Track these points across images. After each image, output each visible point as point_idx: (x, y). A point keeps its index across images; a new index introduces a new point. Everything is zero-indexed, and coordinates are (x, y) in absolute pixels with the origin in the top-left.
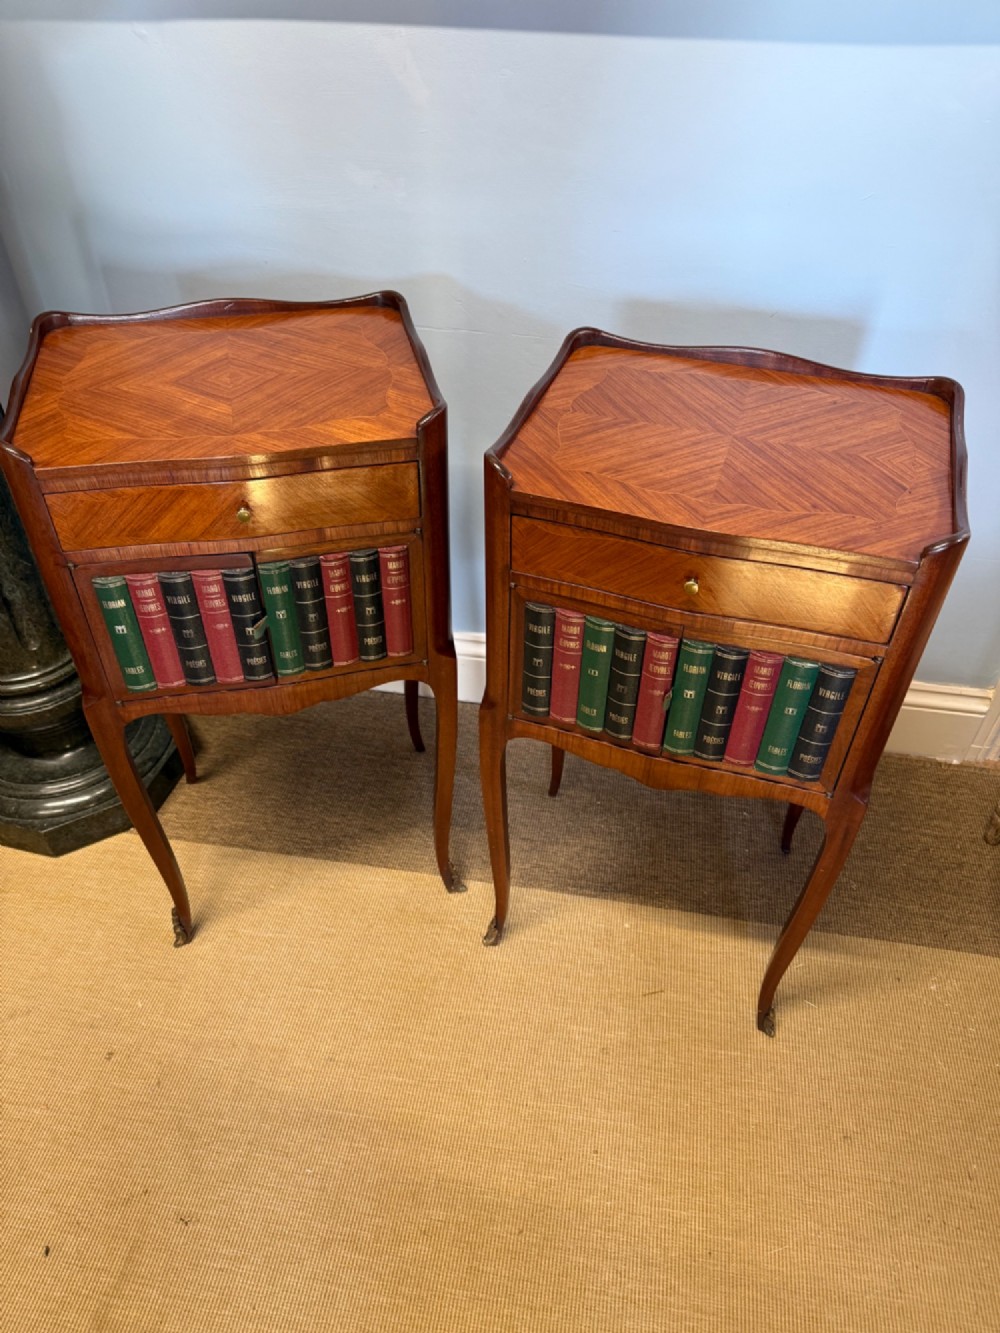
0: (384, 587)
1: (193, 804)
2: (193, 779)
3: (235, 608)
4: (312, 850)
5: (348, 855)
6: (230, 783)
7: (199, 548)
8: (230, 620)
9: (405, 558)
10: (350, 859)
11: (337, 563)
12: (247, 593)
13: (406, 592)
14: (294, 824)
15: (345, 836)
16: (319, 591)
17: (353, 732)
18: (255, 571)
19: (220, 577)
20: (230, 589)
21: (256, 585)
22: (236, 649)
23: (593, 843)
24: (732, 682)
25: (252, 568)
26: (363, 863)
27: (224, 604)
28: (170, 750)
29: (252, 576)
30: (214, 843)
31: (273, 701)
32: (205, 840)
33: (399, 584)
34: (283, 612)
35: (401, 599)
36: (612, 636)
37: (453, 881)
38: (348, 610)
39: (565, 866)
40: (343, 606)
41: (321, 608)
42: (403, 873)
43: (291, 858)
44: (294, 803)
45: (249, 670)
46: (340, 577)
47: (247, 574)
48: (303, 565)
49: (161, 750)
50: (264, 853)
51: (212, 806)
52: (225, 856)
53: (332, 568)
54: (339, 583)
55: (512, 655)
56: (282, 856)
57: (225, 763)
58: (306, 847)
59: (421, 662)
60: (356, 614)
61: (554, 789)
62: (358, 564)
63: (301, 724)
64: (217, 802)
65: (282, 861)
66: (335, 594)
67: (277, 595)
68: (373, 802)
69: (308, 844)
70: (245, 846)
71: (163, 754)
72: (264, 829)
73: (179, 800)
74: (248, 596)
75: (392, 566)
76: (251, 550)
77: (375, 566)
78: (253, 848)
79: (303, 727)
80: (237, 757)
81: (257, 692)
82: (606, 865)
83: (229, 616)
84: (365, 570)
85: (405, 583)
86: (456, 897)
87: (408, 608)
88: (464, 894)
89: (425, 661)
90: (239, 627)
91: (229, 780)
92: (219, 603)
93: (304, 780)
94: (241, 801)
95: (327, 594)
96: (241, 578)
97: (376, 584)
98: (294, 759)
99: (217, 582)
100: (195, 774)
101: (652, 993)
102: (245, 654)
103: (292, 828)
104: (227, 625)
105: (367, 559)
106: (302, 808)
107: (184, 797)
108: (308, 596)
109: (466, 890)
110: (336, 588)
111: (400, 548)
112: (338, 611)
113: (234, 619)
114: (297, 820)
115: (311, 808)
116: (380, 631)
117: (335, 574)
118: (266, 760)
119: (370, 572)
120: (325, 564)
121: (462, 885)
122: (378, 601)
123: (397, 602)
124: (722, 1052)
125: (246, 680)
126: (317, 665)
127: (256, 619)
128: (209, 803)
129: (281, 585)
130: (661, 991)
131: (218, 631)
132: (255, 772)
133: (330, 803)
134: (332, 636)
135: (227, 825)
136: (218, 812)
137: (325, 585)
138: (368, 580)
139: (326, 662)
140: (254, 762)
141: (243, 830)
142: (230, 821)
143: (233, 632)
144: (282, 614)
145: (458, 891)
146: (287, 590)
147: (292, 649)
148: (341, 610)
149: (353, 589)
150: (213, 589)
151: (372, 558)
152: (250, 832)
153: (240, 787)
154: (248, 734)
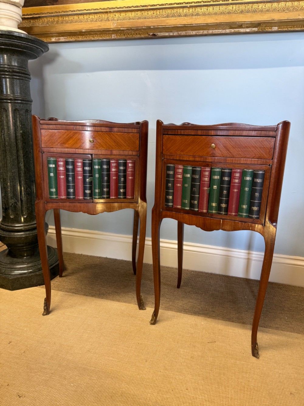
0: (127, 173)
1: (59, 282)
2: (61, 276)
3: (84, 171)
4: (95, 296)
5: (107, 298)
6: (73, 278)
7: (78, 151)
9: (134, 163)
10: (107, 299)
11: (115, 161)
12: (88, 167)
13: (133, 175)
15: (106, 293)
16: (109, 170)
17: (114, 269)
18: (92, 160)
19: (82, 161)
20: (84, 165)
21: (91, 165)
22: (83, 187)
24: (227, 181)
26: (111, 300)
27: (82, 170)
28: (57, 264)
29: (91, 162)
30: (63, 291)
31: (90, 208)
32: (61, 290)
33: (132, 171)
36: (191, 170)
37: (141, 305)
38: (116, 178)
40: (115, 176)
41: (109, 176)
42: (124, 304)
44: (92, 284)
45: (85, 194)
46: (115, 166)
47: (89, 160)
48: (105, 160)
49: (53, 262)
50: (79, 295)
52: (66, 295)
53: (113, 163)
54: (115, 168)
57: (73, 273)
58: (93, 295)
60: (118, 181)
61: (179, 286)
62: (120, 162)
63: (98, 266)
64: (67, 282)
65: (84, 297)
66: (113, 172)
67: (96, 169)
68: (117, 286)
70: (73, 293)
71: (54, 264)
72: (80, 289)
73: (55, 281)
75: (130, 165)
76: (92, 153)
77: (125, 164)
78: (76, 294)
79: (99, 267)
80: (76, 272)
81: (86, 204)
82: (196, 307)
84: (122, 165)
85: (133, 172)
86: (142, 311)
87: (133, 181)
88: (145, 311)
89: (137, 202)
90: (84, 178)
91: (73, 277)
92: (80, 169)
93: (96, 279)
94: (75, 282)
95: (111, 171)
96: (88, 162)
97: (125, 171)
98: (94, 274)
99: (81, 162)
100: (62, 274)
101: (211, 342)
102: (85, 189)
103: (90, 290)
104: (81, 177)
105: (123, 161)
106: (94, 285)
107: (57, 280)
108: (105, 171)
109: (145, 309)
110: (113, 170)
111: (133, 160)
112: (113, 178)
113: (83, 175)
114: (92, 288)
115: (97, 285)
116: (125, 188)
117: (114, 165)
118: (85, 273)
119: (124, 166)
120: (111, 161)
121: (144, 307)
122: (125, 177)
123: (131, 178)
124: (239, 362)
125: (84, 198)
126: (105, 196)
127: (90, 176)
128: (64, 282)
129: (98, 165)
130: (215, 342)
131: (78, 179)
132: (81, 276)
133: (103, 285)
134: (110, 186)
135: (69, 288)
136: (67, 284)
137: (111, 168)
138: (123, 169)
139: (108, 196)
140: (81, 274)
141: (73, 289)
142: (70, 287)
143: (82, 180)
144: (97, 176)
145: (143, 309)
146: (100, 168)
147: (98, 189)
148: (114, 178)
149: (118, 171)
150: (80, 164)
151: (125, 161)
152: (76, 290)
153: (75, 279)
154: (81, 268)
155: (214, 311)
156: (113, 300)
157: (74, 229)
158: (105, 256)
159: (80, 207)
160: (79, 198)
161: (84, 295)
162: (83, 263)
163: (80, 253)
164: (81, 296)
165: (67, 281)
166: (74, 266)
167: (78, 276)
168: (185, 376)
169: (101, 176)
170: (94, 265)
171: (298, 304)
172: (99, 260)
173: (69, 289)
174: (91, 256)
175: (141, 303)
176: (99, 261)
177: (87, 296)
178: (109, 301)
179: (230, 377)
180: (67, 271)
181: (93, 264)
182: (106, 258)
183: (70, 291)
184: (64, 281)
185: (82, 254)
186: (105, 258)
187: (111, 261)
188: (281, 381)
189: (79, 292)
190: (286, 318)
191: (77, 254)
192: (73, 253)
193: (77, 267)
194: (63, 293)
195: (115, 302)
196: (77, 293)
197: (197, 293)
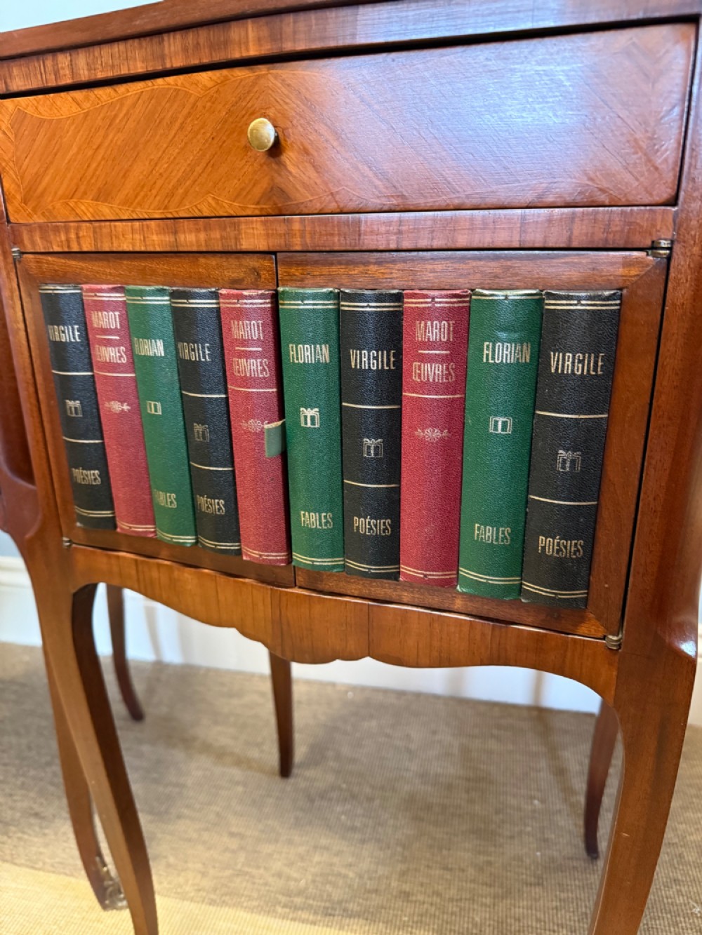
23: (324, 841)
24: (380, 372)
36: (168, 315)
39: (280, 875)
55: (45, 419)
61: (286, 767)
82: (339, 875)
145: (117, 909)
197: (354, 797)
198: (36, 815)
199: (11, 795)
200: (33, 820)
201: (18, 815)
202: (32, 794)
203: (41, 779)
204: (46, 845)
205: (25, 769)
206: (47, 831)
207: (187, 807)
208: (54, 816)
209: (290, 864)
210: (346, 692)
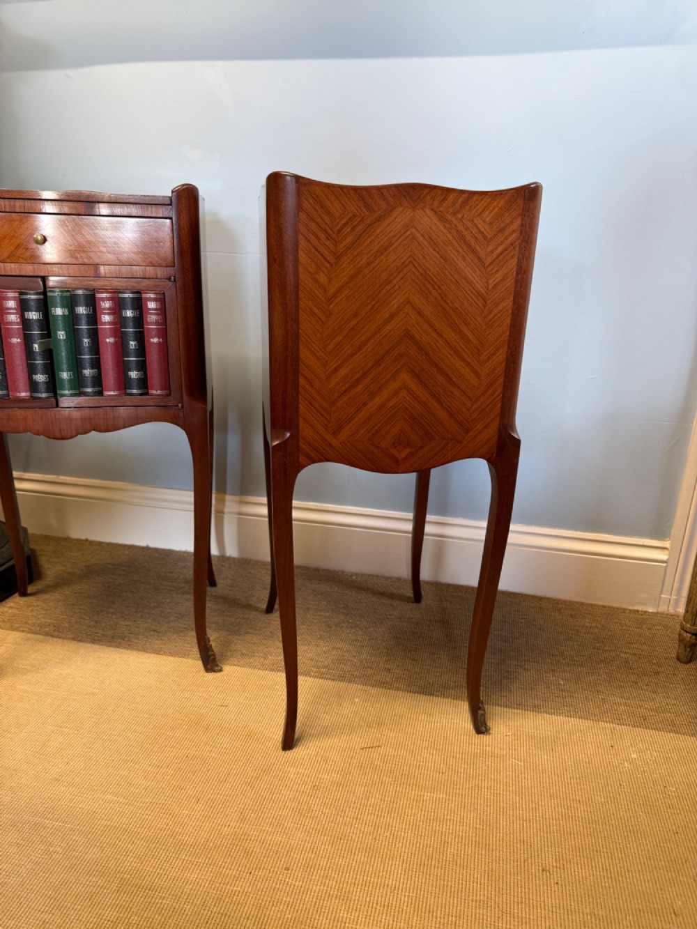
0: (145, 326)
1: (17, 608)
2: (24, 594)
3: (25, 323)
4: (99, 640)
5: (129, 645)
6: (53, 598)
7: (5, 269)
8: (22, 337)
9: (162, 300)
10: (130, 647)
11: (108, 295)
12: (36, 311)
13: (163, 333)
14: (93, 623)
15: (131, 633)
16: (93, 319)
18: (44, 293)
19: (17, 295)
20: (23, 306)
21: (44, 305)
22: (25, 366)
23: (338, 645)
25: (42, 291)
26: (139, 650)
27: (19, 320)
29: (42, 297)
30: (23, 631)
31: (52, 423)
32: (17, 629)
33: (157, 323)
34: (63, 333)
35: (159, 338)
37: (210, 662)
38: (116, 342)
39: (312, 659)
40: (111, 337)
41: (94, 335)
42: (171, 658)
43: (81, 644)
44: (98, 612)
45: (33, 386)
46: (109, 309)
47: (37, 294)
48: (80, 292)
50: (60, 640)
51: (32, 610)
52: (28, 639)
53: (103, 299)
54: (108, 314)
56: (74, 642)
58: (96, 638)
59: (177, 406)
60: (121, 348)
62: (124, 299)
63: (123, 568)
64: (38, 608)
65: (73, 645)
66: (105, 324)
67: (58, 316)
68: (163, 615)
69: (98, 637)
70: (47, 634)
72: (67, 625)
74: (37, 314)
75: (151, 305)
76: (43, 274)
77: (138, 304)
78: (53, 636)
79: (124, 570)
81: (40, 411)
82: (348, 660)
83: (21, 332)
84: (129, 305)
85: (162, 324)
86: (212, 675)
87: (164, 346)
88: (219, 674)
89: (180, 405)
90: (28, 341)
91: (56, 595)
92: (13, 318)
93: (111, 599)
94: (56, 608)
95: (99, 323)
96: (33, 297)
97: (139, 321)
98: (109, 587)
99: (14, 299)
100: (26, 589)
101: (369, 748)
102: (31, 370)
103: (89, 626)
104: (19, 340)
105: (131, 295)
106: (103, 615)
107: (12, 604)
108: (84, 321)
109: (221, 670)
110: (106, 318)
111: (157, 292)
112: (108, 340)
113: (25, 334)
114: (96, 622)
115: (110, 615)
116: (142, 366)
117: (107, 304)
118: (87, 586)
119: (133, 309)
120: (98, 296)
121: (217, 666)
122: (141, 337)
123: (155, 340)
124: (429, 794)
125: (31, 396)
126: (89, 390)
127: (42, 336)
128: (30, 609)
129: (63, 306)
130: (378, 747)
131: (11, 345)
132: (75, 593)
133: (126, 613)
134: (102, 363)
135: (39, 622)
136: (35, 614)
137: (98, 314)
138: (132, 315)
139: (97, 389)
140: (77, 587)
141: (49, 625)
142: (42, 620)
143: (23, 347)
144: (61, 335)
145: (214, 671)
146: (67, 313)
147: (69, 370)
148: (110, 340)
149: (120, 322)
150: (11, 304)
151: (135, 295)
152: (54, 627)
153: (59, 600)
154: (79, 572)
155: (389, 670)
156: (144, 650)
157: (62, 478)
158: (143, 544)
159: (25, 419)
160: (18, 395)
161: (74, 639)
162: (87, 561)
163: (84, 538)
164: (65, 641)
165: (38, 606)
166: (61, 568)
167: (69, 593)
168: (288, 835)
169: (74, 337)
170: (114, 565)
171: (594, 648)
172: (127, 552)
173: (38, 625)
174: (109, 544)
175: (209, 657)
176: (128, 555)
177: (80, 641)
178: (135, 653)
179: (399, 832)
180: (42, 582)
181: (109, 564)
182: (147, 548)
183: (39, 630)
184: (30, 606)
185: (86, 540)
186: (143, 548)
187: (157, 555)
188: (525, 839)
189: (62, 632)
190: (562, 683)
191: (73, 540)
192: (65, 536)
193: (70, 570)
194: (23, 635)
195: (148, 655)
196: (56, 634)
197: (357, 626)
198: (154, 631)
199: (135, 621)
200: (152, 633)
201: (142, 630)
202: (149, 621)
203: (153, 614)
204: (164, 644)
205: (141, 609)
206: (163, 638)
207: (251, 628)
208: (166, 631)
209: (318, 655)
210: (351, 576)
